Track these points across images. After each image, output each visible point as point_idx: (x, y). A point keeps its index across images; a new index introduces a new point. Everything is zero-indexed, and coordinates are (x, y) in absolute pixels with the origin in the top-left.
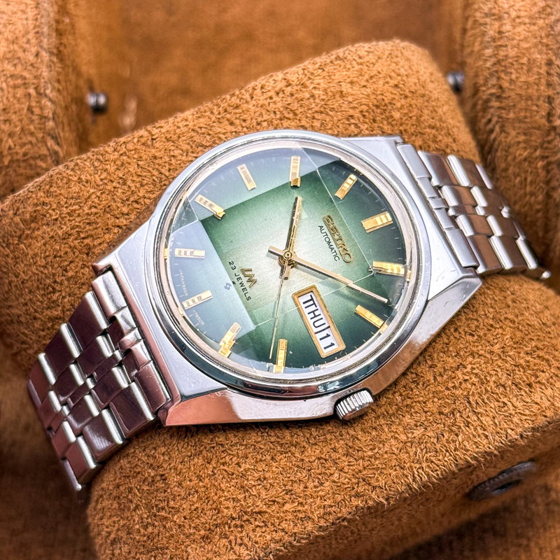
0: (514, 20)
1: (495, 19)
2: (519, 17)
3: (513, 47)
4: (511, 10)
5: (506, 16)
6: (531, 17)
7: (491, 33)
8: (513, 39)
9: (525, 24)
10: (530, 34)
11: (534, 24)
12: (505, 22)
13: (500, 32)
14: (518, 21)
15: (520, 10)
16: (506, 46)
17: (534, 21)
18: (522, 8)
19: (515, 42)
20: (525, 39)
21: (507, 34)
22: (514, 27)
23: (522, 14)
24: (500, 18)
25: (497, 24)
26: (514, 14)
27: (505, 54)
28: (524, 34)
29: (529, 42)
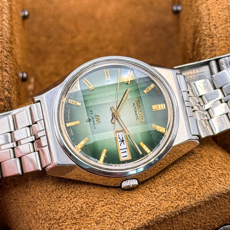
0: (219, 38)
1: (210, 38)
2: (221, 37)
3: (218, 50)
4: (217, 34)
5: (215, 36)
6: (226, 37)
7: (208, 44)
8: (218, 47)
9: (224, 40)
10: (226, 44)
11: (228, 40)
12: (214, 39)
13: (212, 44)
14: (220, 38)
15: (221, 34)
16: (215, 50)
17: (228, 39)
18: (222, 33)
19: (219, 48)
20: (224, 47)
21: (216, 44)
22: (219, 41)
23: (223, 35)
24: (212, 38)
25: (211, 40)
26: (218, 36)
27: (215, 53)
28: (223, 44)
29: (225, 48)
